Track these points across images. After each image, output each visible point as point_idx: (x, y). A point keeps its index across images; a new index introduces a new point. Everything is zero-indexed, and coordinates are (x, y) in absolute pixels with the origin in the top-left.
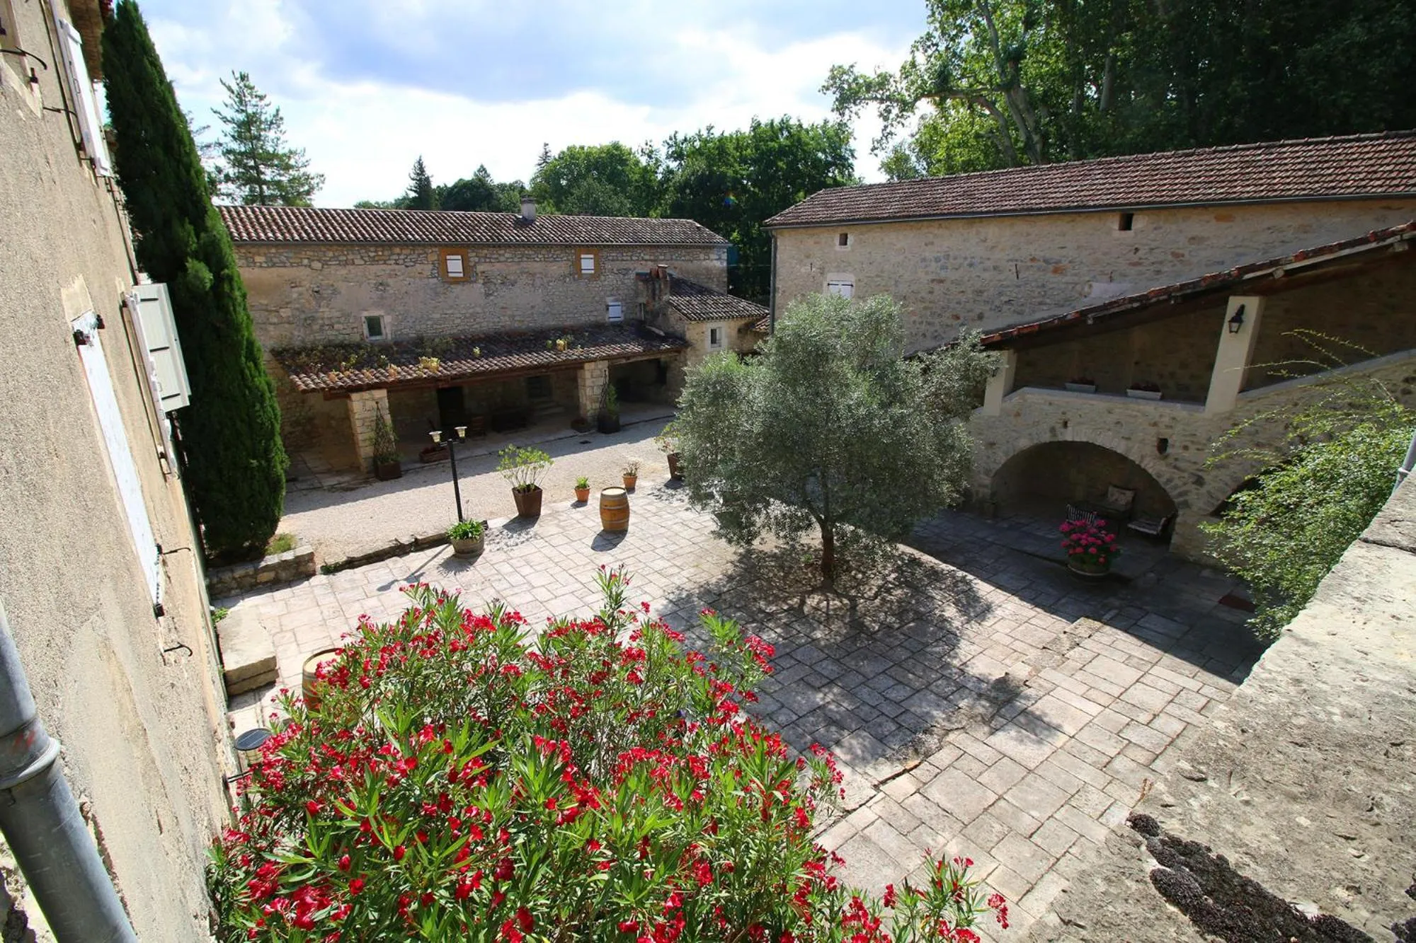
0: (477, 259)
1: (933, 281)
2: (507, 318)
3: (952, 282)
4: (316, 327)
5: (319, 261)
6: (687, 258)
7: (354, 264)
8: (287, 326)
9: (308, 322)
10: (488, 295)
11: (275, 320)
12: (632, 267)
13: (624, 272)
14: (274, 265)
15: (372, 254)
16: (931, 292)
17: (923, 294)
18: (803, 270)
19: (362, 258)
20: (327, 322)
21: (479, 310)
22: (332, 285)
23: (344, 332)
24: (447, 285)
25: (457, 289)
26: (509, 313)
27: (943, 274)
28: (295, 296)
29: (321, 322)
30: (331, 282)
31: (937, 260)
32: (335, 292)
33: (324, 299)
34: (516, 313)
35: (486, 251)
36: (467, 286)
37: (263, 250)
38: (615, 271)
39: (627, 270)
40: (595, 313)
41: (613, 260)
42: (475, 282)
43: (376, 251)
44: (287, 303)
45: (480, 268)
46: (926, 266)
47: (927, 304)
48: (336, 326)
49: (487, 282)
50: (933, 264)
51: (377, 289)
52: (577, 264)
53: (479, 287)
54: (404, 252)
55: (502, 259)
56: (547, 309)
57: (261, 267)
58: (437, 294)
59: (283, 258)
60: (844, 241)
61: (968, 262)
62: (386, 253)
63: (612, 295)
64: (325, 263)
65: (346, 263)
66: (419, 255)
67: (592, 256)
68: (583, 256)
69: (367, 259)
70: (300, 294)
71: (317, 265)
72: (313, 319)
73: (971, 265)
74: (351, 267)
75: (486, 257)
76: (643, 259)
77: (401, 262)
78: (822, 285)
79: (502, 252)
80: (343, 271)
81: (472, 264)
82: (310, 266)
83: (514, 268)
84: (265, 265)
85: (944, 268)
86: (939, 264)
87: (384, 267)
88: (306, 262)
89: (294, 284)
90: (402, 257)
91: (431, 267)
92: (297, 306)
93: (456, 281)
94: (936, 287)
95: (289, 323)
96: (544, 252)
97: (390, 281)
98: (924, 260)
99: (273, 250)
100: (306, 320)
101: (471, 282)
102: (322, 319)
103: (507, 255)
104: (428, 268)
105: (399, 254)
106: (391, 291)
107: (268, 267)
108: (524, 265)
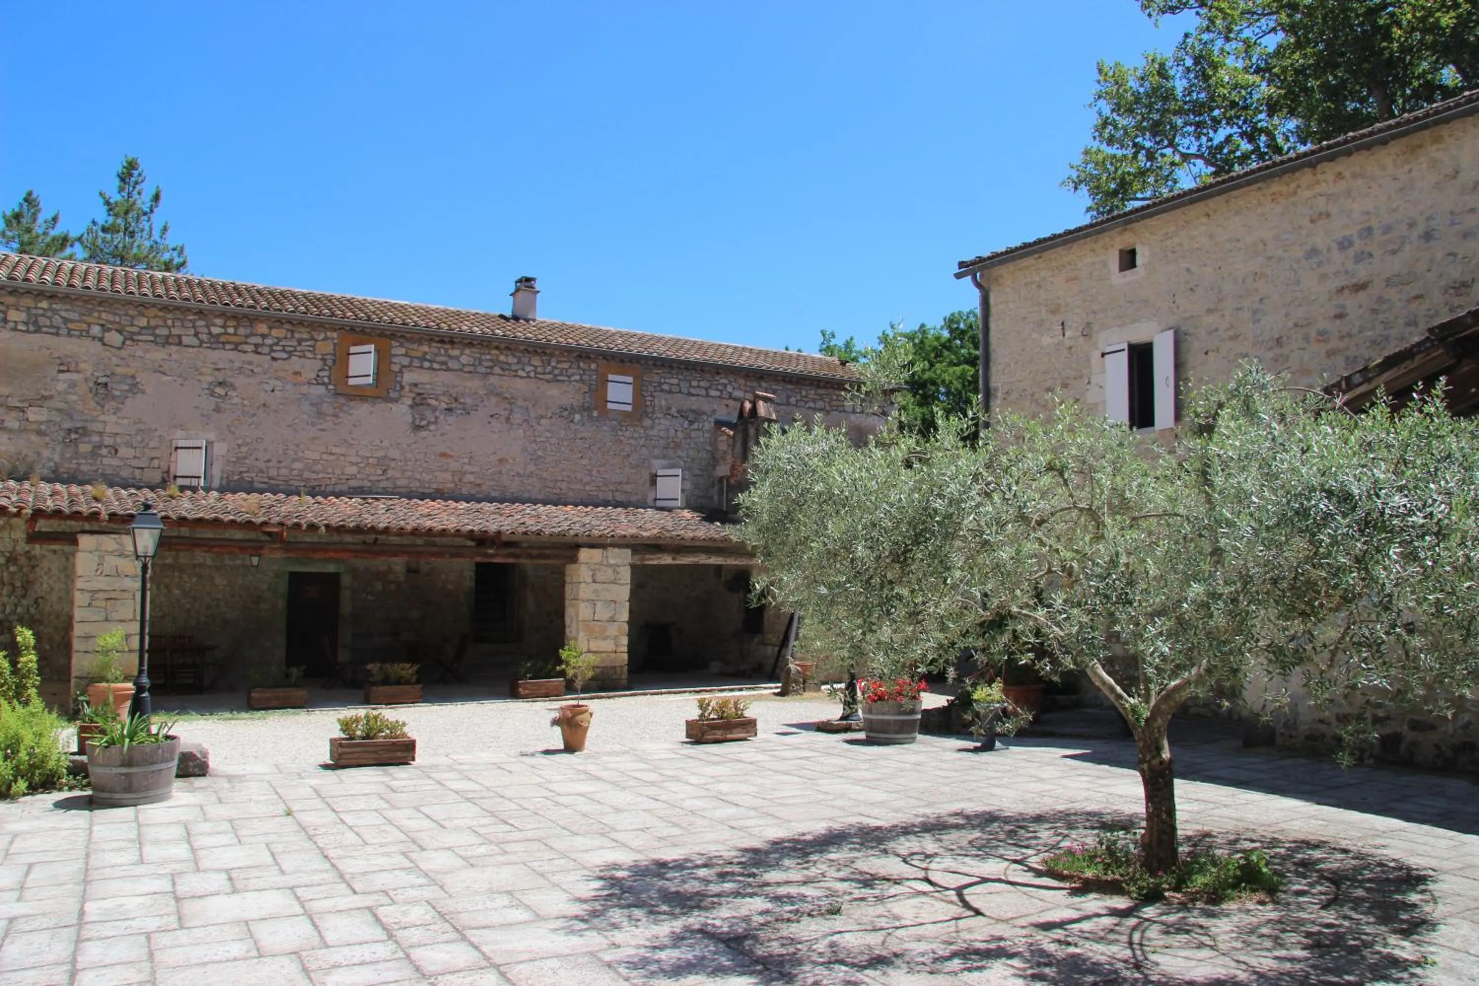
0: (406, 361)
1: (1341, 290)
2: (448, 476)
3: (1389, 282)
4: (85, 448)
5: (120, 332)
6: (820, 404)
7: (180, 343)
8: (33, 438)
9: (73, 436)
10: (417, 428)
11: (16, 425)
12: (706, 408)
13: (691, 417)
14: (38, 330)
15: (215, 330)
16: (1340, 316)
17: (1322, 325)
18: (1046, 340)
19: (196, 335)
20: (108, 441)
21: (395, 453)
22: (133, 377)
23: (135, 463)
24: (342, 400)
25: (362, 410)
26: (454, 465)
27: (1362, 272)
28: (61, 387)
29: (96, 438)
30: (131, 372)
31: (1344, 244)
32: (135, 388)
33: (114, 398)
34: (468, 468)
35: (425, 348)
36: (381, 406)
37: (28, 302)
38: (674, 411)
39: (698, 413)
40: (628, 488)
41: (670, 392)
42: (396, 400)
43: (224, 327)
44: (45, 398)
45: (409, 377)
46: (1320, 264)
47: (1334, 344)
48: (123, 451)
49: (420, 401)
50: (1337, 257)
51: (212, 394)
52: (598, 391)
53: (402, 411)
54: (274, 333)
55: (452, 364)
56: (531, 468)
57: (15, 329)
58: (320, 414)
59: (57, 320)
60: (1128, 259)
61: (1420, 229)
62: (242, 331)
63: (664, 457)
64: (130, 338)
65: (167, 342)
66: (300, 342)
67: (630, 379)
68: (611, 377)
69: (204, 337)
70: (73, 385)
71: (115, 338)
72: (83, 432)
73: (1428, 236)
74: (174, 348)
75: (423, 359)
76: (730, 397)
77: (266, 350)
78: (1088, 360)
79: (456, 352)
80: (158, 355)
81: (396, 368)
82: (101, 340)
83: (474, 384)
84: (21, 327)
85: (1361, 257)
86: (1351, 252)
87: (233, 355)
88: (96, 330)
89: (65, 366)
90: (269, 341)
91: (319, 364)
92: (62, 405)
93: (360, 395)
94: (1350, 302)
95: (40, 433)
96: (536, 361)
97: (240, 381)
98: (1313, 252)
99: (44, 304)
100: (69, 431)
101: (388, 400)
102: (101, 434)
103: (464, 359)
104: (310, 367)
105: (264, 336)
106: (236, 400)
107: (27, 331)
108: (493, 380)
